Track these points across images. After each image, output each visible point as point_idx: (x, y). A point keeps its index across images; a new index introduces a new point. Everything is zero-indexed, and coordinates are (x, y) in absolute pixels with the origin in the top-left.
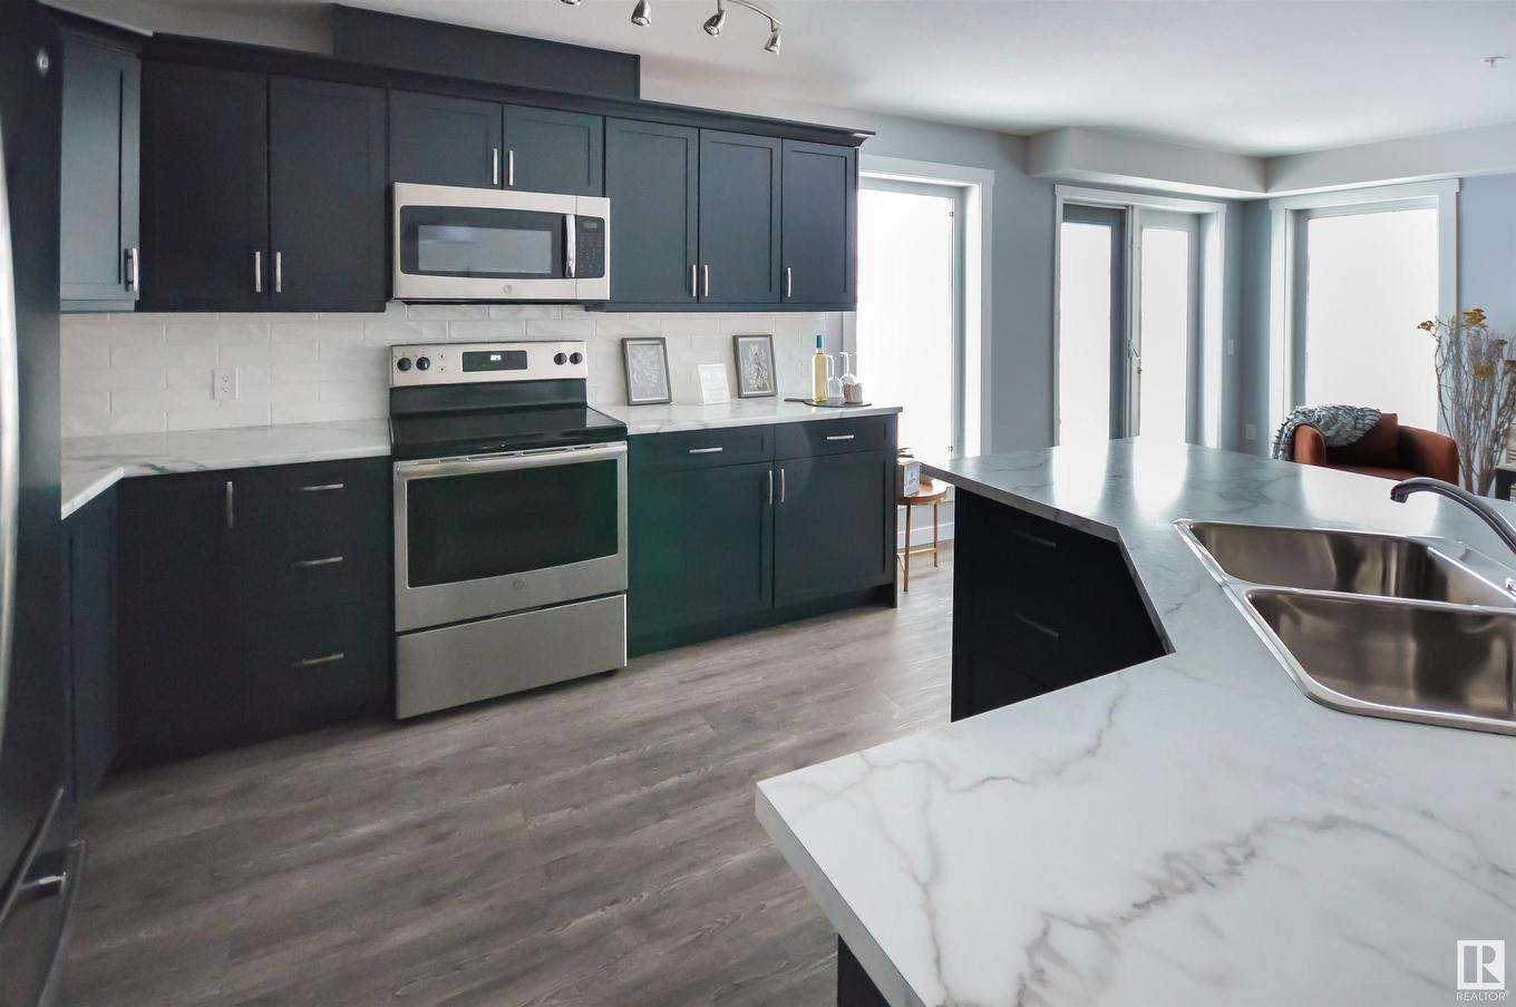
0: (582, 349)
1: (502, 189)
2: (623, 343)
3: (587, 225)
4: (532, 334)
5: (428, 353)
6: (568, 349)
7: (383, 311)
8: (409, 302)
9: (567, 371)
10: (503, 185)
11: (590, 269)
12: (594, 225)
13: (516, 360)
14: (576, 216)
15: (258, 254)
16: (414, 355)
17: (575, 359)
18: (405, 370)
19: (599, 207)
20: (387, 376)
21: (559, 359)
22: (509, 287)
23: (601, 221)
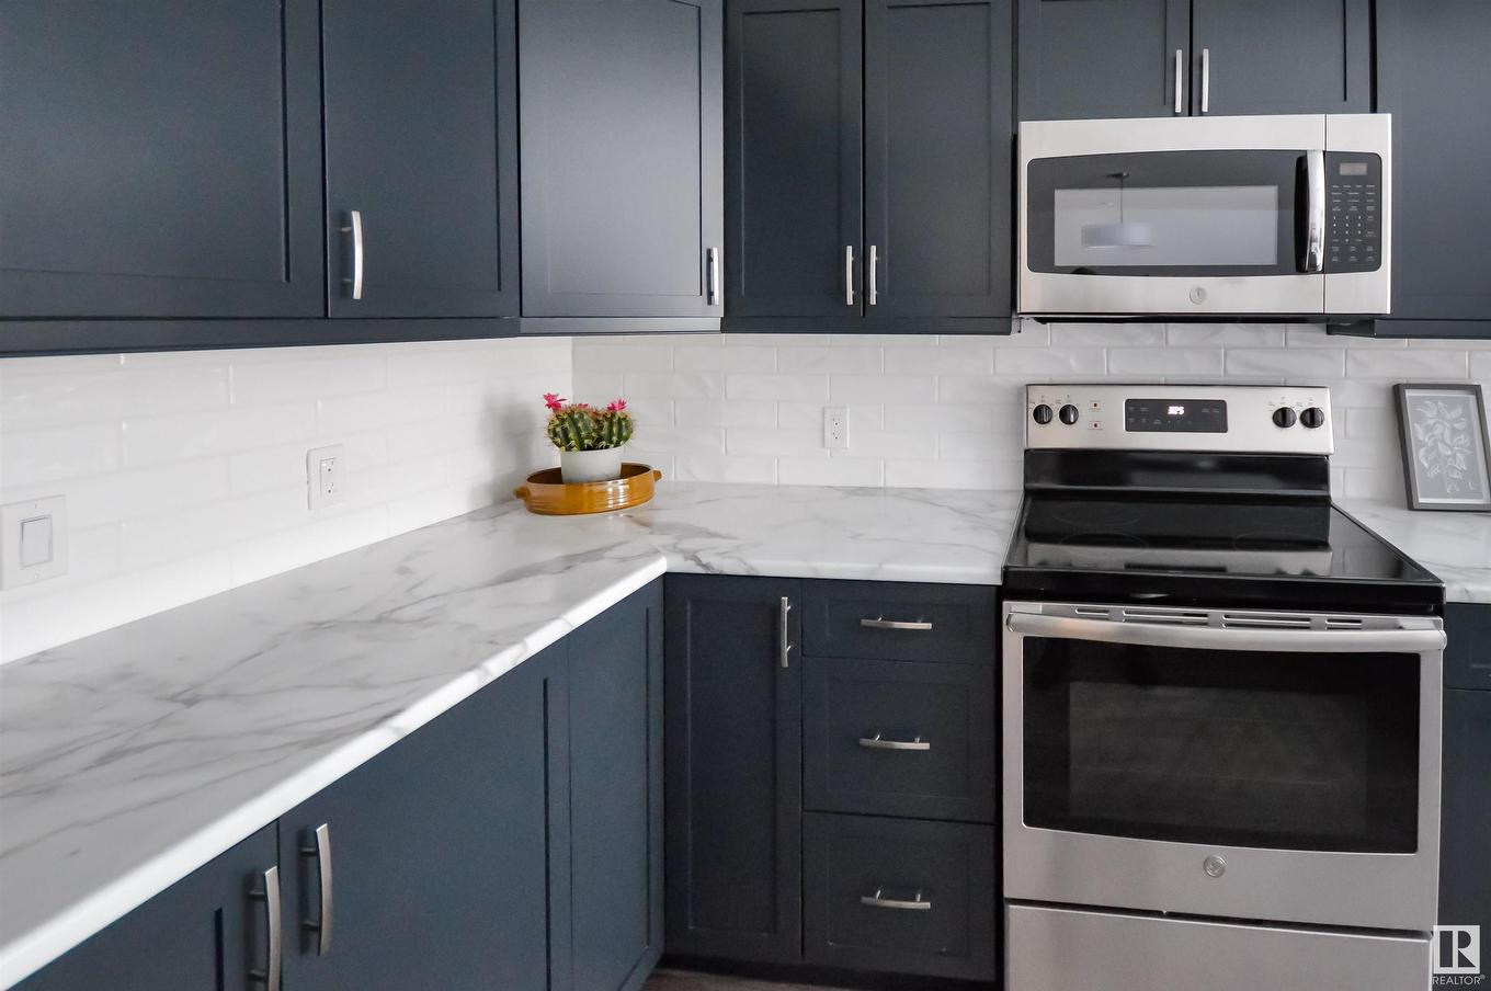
0: (1323, 401)
1: (1190, 115)
2: (1397, 392)
3: (1345, 169)
4: (1236, 372)
5: (1077, 398)
6: (1297, 401)
7: (1008, 333)
8: (1043, 319)
9: (1297, 441)
10: (1192, 109)
11: (1354, 254)
12: (1361, 169)
13: (1210, 416)
14: (1324, 152)
15: (850, 249)
16: (1055, 400)
17: (1311, 418)
18: (1042, 423)
19: (1372, 133)
20: (1019, 432)
21: (1282, 418)
22: (1200, 292)
23: (1374, 160)
